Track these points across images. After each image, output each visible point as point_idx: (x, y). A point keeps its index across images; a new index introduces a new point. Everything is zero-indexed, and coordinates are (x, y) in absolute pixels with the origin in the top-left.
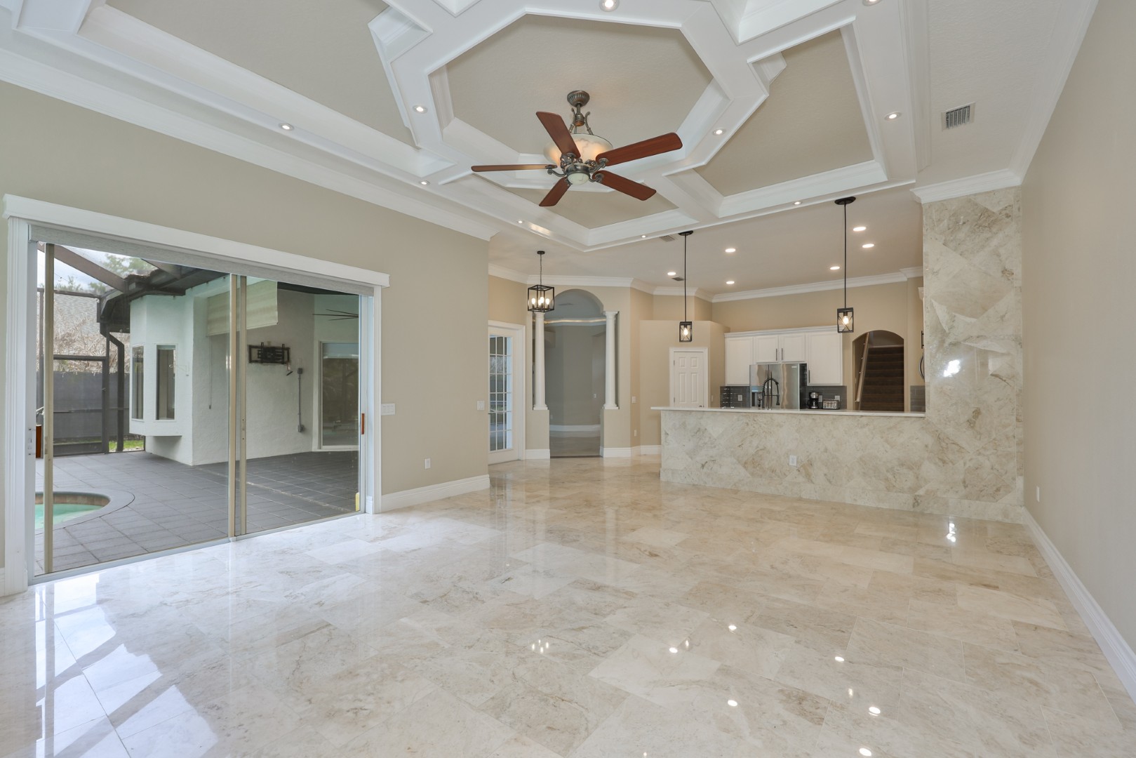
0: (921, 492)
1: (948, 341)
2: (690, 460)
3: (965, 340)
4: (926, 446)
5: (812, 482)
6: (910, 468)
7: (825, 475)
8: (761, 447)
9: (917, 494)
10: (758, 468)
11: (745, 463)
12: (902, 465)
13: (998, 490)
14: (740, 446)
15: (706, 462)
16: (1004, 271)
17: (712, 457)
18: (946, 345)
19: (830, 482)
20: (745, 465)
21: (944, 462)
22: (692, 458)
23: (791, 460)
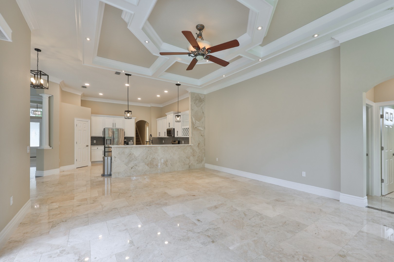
0: (190, 164)
1: (195, 127)
2: (126, 167)
3: (197, 127)
4: (191, 152)
5: (167, 167)
6: (188, 158)
7: (171, 164)
8: (153, 158)
9: (189, 165)
10: (152, 165)
11: (148, 164)
12: (187, 158)
13: (202, 161)
14: (146, 158)
15: (133, 166)
16: (203, 112)
17: (135, 164)
18: (194, 128)
19: (172, 166)
20: (148, 165)
21: (194, 156)
22: (127, 166)
23: (162, 161)
